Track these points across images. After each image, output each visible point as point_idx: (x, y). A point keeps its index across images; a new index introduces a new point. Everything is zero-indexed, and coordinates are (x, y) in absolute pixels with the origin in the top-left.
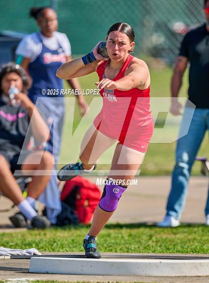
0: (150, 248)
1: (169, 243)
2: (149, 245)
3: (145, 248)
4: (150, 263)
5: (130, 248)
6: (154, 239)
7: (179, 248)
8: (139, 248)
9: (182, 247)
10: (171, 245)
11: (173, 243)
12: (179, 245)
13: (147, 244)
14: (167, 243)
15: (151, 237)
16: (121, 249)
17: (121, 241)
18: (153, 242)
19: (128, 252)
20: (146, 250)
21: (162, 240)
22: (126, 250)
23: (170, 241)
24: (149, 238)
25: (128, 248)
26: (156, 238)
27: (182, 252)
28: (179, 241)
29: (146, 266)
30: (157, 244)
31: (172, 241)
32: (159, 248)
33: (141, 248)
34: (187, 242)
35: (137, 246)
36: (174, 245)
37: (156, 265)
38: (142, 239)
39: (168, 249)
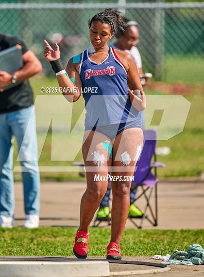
0: (31, 250)
1: (50, 246)
2: (30, 248)
3: (27, 251)
4: (32, 266)
5: (12, 250)
6: (35, 241)
7: (60, 251)
8: (21, 250)
9: (62, 250)
10: (51, 247)
11: (54, 246)
12: (59, 247)
13: (29, 247)
14: (48, 245)
15: (32, 240)
16: (4, 252)
17: (4, 245)
18: (34, 245)
19: (10, 255)
20: (28, 252)
21: (43, 242)
22: (8, 253)
23: (50, 244)
24: (30, 241)
25: (10, 251)
26: (38, 241)
27: (63, 255)
28: (59, 244)
29: (28, 268)
30: (38, 247)
31: (52, 244)
32: (40, 251)
33: (23, 251)
34: (66, 244)
35: (19, 249)
36: (55, 248)
37: (38, 267)
38: (24, 243)
39: (49, 251)
